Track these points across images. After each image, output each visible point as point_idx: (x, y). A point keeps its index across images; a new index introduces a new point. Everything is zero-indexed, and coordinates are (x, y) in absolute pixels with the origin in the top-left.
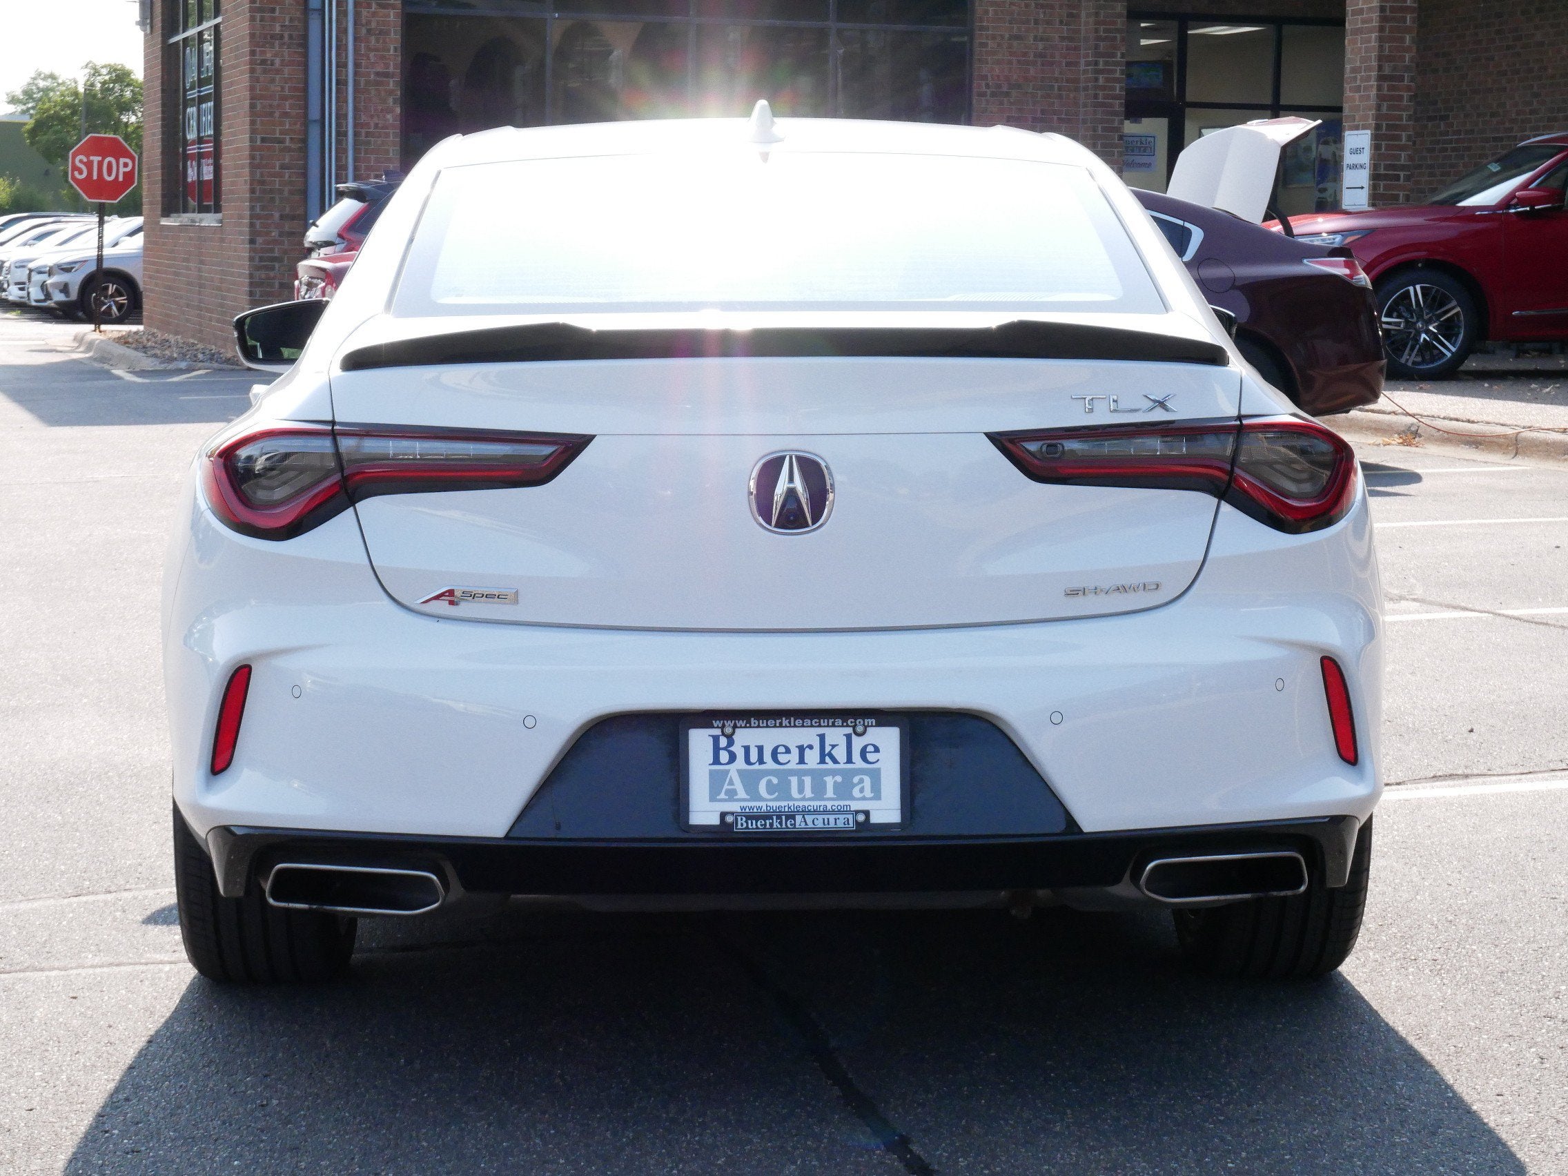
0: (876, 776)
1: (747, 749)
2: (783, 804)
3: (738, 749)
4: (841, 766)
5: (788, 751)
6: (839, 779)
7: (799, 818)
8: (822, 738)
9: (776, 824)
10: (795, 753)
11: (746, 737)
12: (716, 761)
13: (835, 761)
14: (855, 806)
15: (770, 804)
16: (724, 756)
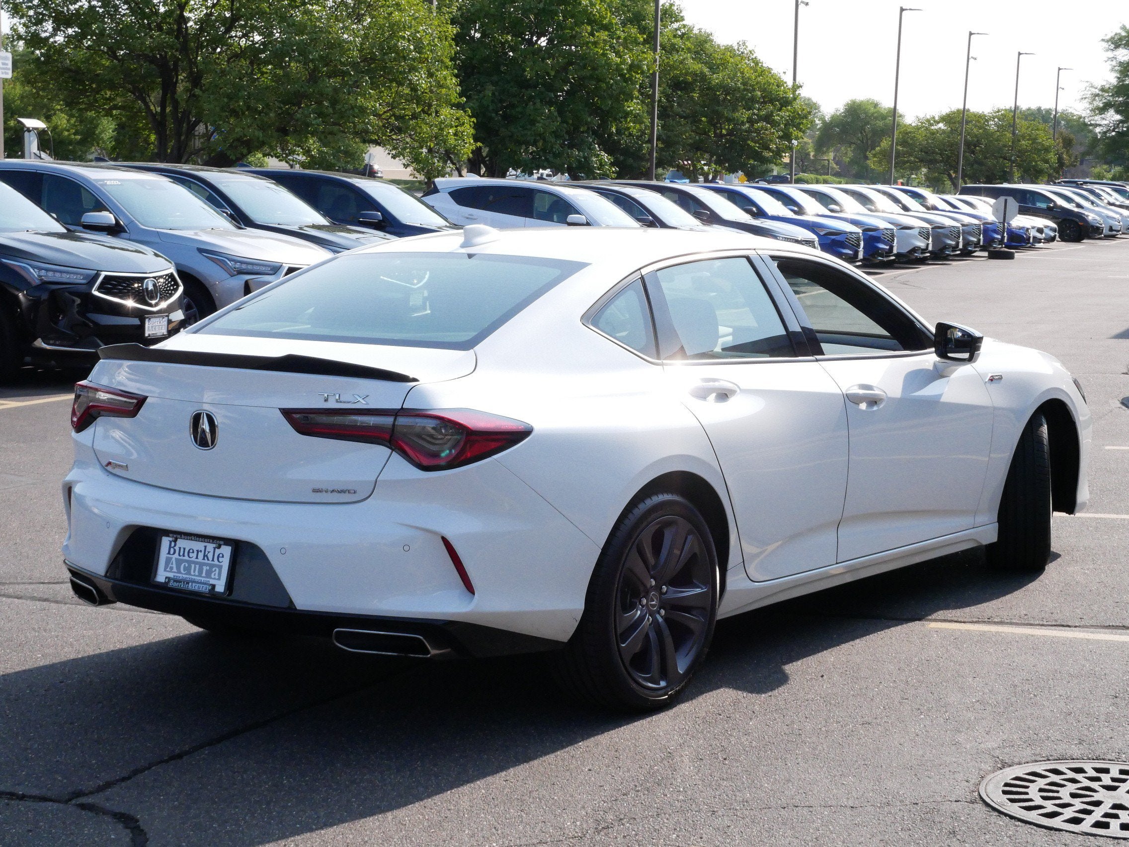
0: (220, 567)
1: (180, 548)
2: (187, 576)
3: (177, 548)
4: (210, 562)
5: (193, 552)
6: (208, 568)
7: (190, 584)
8: (205, 547)
9: (182, 586)
10: (196, 552)
11: (182, 543)
12: (169, 553)
13: (208, 560)
14: (212, 582)
15: (184, 576)
16: (172, 550)
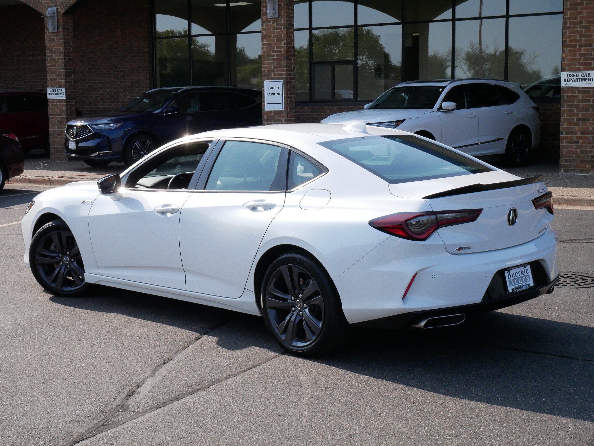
0: (528, 276)
1: (512, 274)
2: (519, 285)
3: (511, 275)
4: (524, 275)
6: (524, 278)
7: (521, 288)
8: (521, 269)
9: (518, 290)
10: (518, 273)
11: (512, 271)
12: (509, 278)
14: (528, 283)
15: (517, 285)
16: (509, 276)
